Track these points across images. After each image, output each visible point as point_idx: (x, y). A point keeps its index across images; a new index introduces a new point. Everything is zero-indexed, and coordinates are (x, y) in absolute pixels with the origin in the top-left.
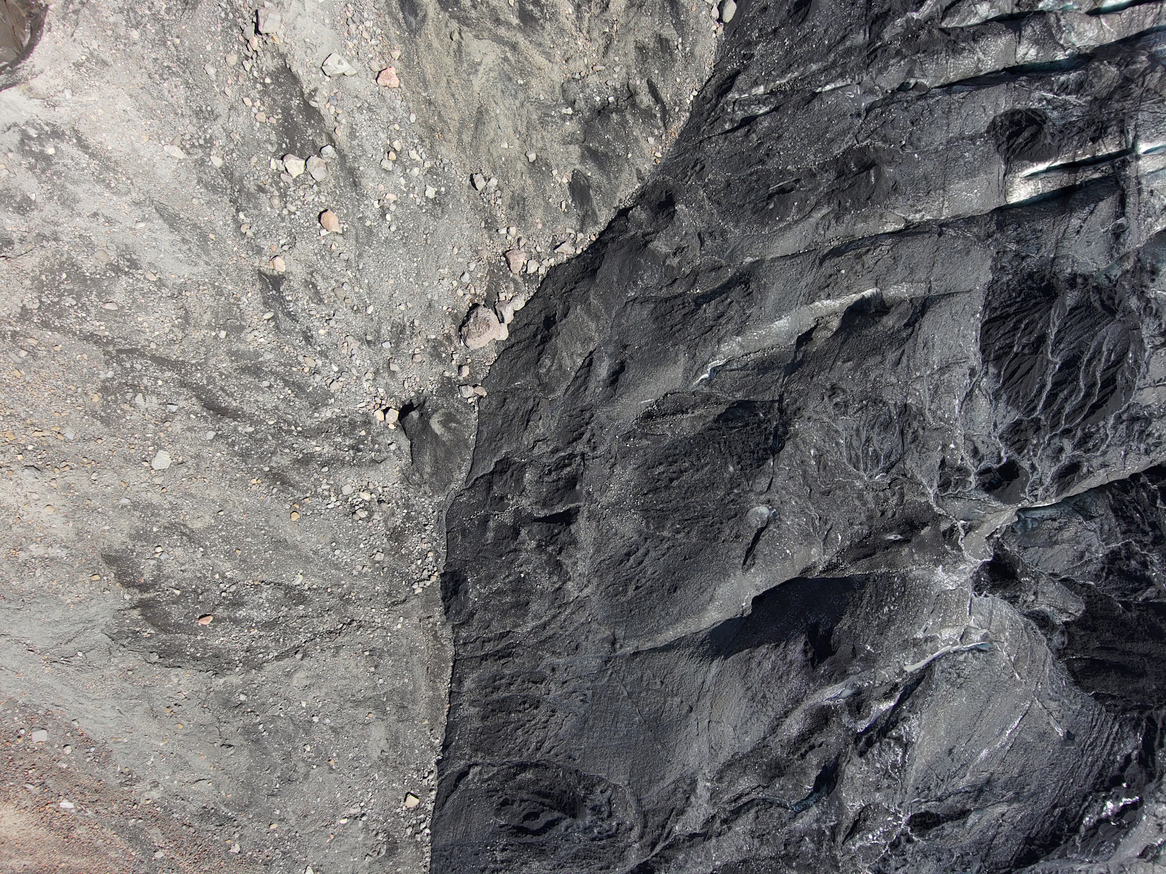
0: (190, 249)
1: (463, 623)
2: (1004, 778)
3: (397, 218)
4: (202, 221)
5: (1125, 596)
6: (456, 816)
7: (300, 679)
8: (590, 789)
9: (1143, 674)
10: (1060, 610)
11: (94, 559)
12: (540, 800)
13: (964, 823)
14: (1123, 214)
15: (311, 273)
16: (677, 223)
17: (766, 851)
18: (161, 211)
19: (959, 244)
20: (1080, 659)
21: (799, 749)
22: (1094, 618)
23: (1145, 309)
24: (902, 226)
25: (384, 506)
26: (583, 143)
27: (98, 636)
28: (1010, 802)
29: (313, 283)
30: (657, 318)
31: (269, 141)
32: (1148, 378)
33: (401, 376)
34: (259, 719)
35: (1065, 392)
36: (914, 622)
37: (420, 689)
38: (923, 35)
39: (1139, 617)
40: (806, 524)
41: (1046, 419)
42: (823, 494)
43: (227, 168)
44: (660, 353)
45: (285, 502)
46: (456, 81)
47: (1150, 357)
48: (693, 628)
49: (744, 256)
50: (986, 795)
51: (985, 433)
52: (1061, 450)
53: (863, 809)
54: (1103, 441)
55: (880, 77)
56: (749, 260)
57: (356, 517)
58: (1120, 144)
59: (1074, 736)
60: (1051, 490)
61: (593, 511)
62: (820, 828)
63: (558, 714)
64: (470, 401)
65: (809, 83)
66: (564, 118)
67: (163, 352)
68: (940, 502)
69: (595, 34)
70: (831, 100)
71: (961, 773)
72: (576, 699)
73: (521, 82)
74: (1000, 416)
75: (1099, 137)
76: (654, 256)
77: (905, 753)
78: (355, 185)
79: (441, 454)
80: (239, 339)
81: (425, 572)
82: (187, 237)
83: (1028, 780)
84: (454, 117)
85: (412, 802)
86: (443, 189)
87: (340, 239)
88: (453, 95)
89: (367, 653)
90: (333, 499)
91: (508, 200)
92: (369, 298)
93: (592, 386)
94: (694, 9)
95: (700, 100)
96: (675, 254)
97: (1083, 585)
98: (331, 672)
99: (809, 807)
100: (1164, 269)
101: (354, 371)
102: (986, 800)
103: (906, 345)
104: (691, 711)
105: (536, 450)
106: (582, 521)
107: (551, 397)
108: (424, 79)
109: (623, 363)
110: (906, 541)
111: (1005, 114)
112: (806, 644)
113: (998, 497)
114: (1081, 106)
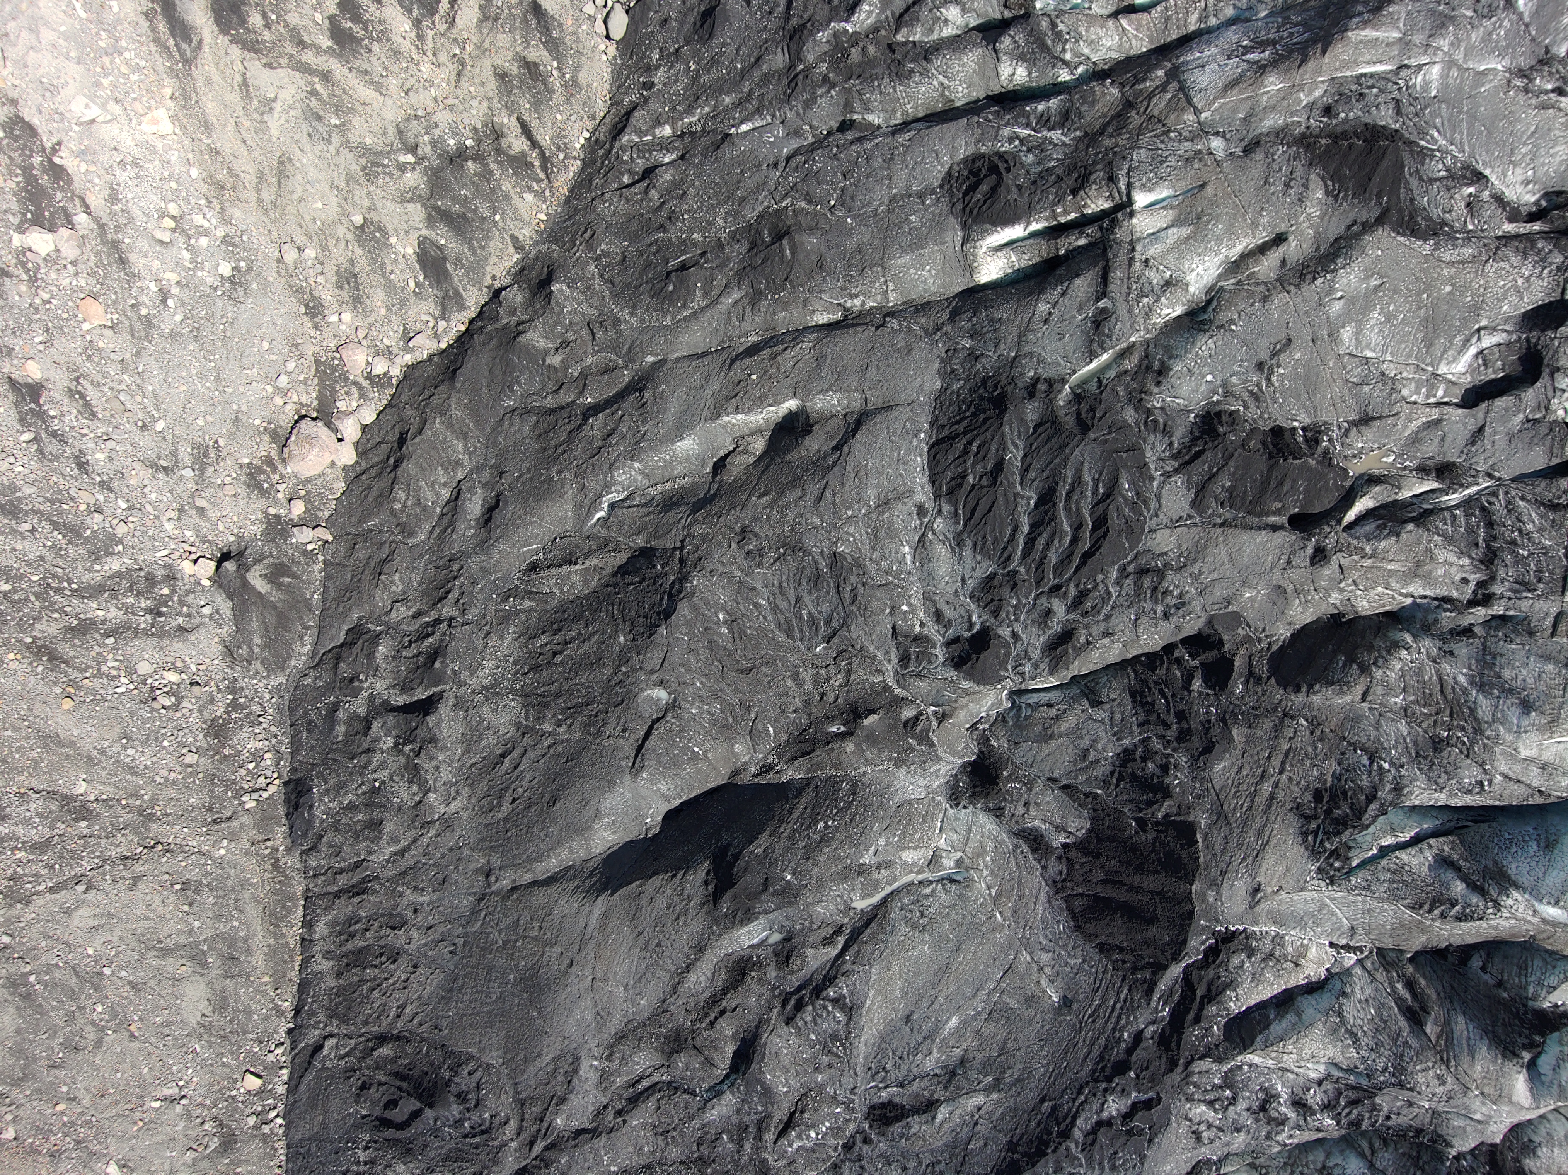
1: (311, 849)
2: (980, 1057)
3: (183, 304)
5: (1140, 809)
6: (313, 1103)
7: (83, 917)
8: (456, 1068)
9: (1153, 920)
10: (1057, 827)
12: (398, 1083)
13: (934, 1118)
14: (1103, 294)
15: (77, 379)
16: (557, 309)
17: (674, 1153)
19: (900, 340)
20: (1082, 895)
21: (707, 1015)
22: (1099, 839)
23: (1146, 422)
24: (839, 316)
25: (196, 689)
26: (427, 202)
28: (988, 1090)
29: (79, 393)
30: (540, 435)
31: (10, 210)
32: (1161, 516)
33: (213, 513)
34: (28, 968)
35: (1045, 536)
36: (859, 844)
37: (255, 935)
38: (855, 54)
39: (1156, 839)
40: (722, 712)
41: (1028, 571)
42: (742, 672)
44: (543, 483)
45: (55, 684)
46: (247, 123)
47: (1161, 486)
48: (582, 853)
49: (644, 354)
50: (959, 1080)
51: (951, 590)
52: (1049, 613)
53: (801, 1095)
54: (1104, 601)
55: (809, 113)
56: (649, 359)
57: (156, 705)
58: (1111, 196)
59: (1071, 1002)
60: (1042, 666)
61: (462, 697)
62: (741, 1122)
63: (421, 970)
64: (310, 547)
65: (722, 122)
66: (402, 168)
68: (902, 682)
69: (443, 57)
70: (744, 146)
71: (926, 1048)
72: (445, 949)
73: (335, 121)
74: (969, 568)
75: (1082, 187)
76: (530, 352)
77: (849, 1020)
78: (123, 262)
79: (271, 620)
81: (262, 780)
83: (1011, 1062)
84: (246, 168)
85: (253, 1083)
86: (243, 264)
87: (109, 333)
88: (244, 142)
89: (178, 887)
90: (124, 680)
91: (332, 277)
92: (158, 410)
93: (461, 526)
94: (570, 22)
95: (592, 145)
96: (557, 350)
97: (1088, 794)
98: (127, 910)
99: (723, 1092)
100: (1178, 367)
101: (149, 508)
102: (958, 1088)
103: (831, 475)
104: (571, 965)
105: (394, 614)
106: (444, 711)
107: (412, 541)
108: (206, 122)
109: (498, 495)
110: (849, 734)
111: (965, 161)
112: (708, 873)
113: (969, 676)
114: (1065, 145)
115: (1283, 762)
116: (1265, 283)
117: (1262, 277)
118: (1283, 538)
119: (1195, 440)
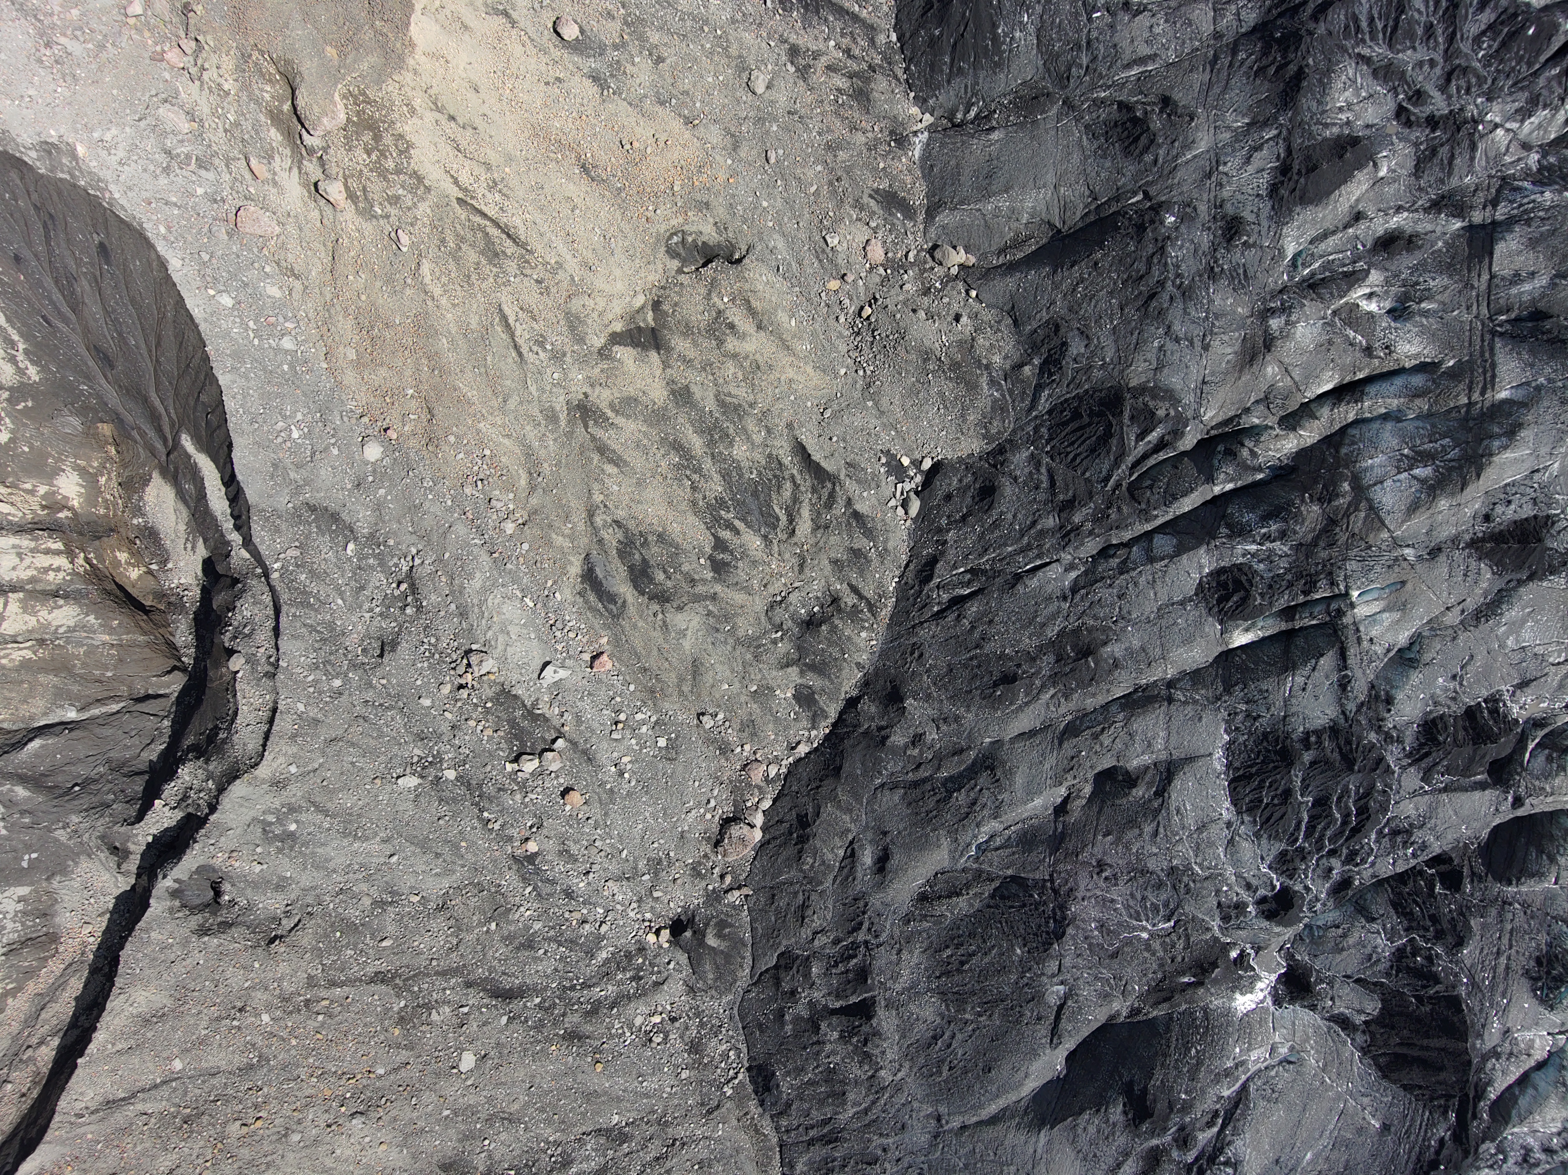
0: (444, 861)
1: (781, 1112)
3: (635, 773)
4: (452, 833)
5: (1417, 990)
9: (1442, 1068)
10: (1357, 1010)
14: (1346, 666)
15: (563, 843)
16: (909, 716)
18: (411, 840)
19: (1189, 709)
20: (1384, 1054)
22: (1391, 1015)
23: (1385, 738)
24: (1131, 689)
25: (677, 1023)
26: (798, 662)
29: (565, 850)
31: (499, 748)
32: (1402, 792)
33: (665, 899)
35: (1322, 822)
36: (1221, 1054)
38: (1113, 513)
39: (1432, 1010)
40: (1103, 987)
41: (1310, 845)
42: (1112, 955)
43: (462, 776)
44: (921, 837)
45: (586, 1056)
46: (667, 646)
47: (1400, 776)
49: (983, 736)
51: (1254, 867)
52: (1331, 867)
54: (1369, 855)
56: (988, 740)
57: (653, 1045)
58: (1332, 591)
59: (1390, 1126)
60: (1327, 903)
61: (889, 999)
64: (738, 902)
65: (1008, 564)
66: (775, 642)
68: (1226, 932)
69: (787, 556)
70: (1036, 582)
73: (728, 627)
74: (1265, 851)
76: (894, 749)
78: (590, 759)
79: (720, 960)
81: (731, 1071)
82: (439, 851)
84: (671, 676)
86: (673, 735)
87: (585, 806)
88: (666, 659)
90: (628, 1034)
91: (737, 726)
92: (622, 844)
93: (859, 874)
94: (879, 515)
95: (903, 586)
96: (913, 743)
97: (1375, 983)
100: (1400, 696)
103: (1160, 816)
105: (816, 941)
106: (881, 1012)
107: (820, 888)
108: (636, 652)
109: (886, 849)
110: (1200, 984)
111: (1211, 574)
112: (1124, 1105)
113: (1279, 924)
114: (1287, 555)
115: (1510, 939)
116: (1452, 627)
117: (1448, 623)
118: (1490, 794)
119: (1421, 745)
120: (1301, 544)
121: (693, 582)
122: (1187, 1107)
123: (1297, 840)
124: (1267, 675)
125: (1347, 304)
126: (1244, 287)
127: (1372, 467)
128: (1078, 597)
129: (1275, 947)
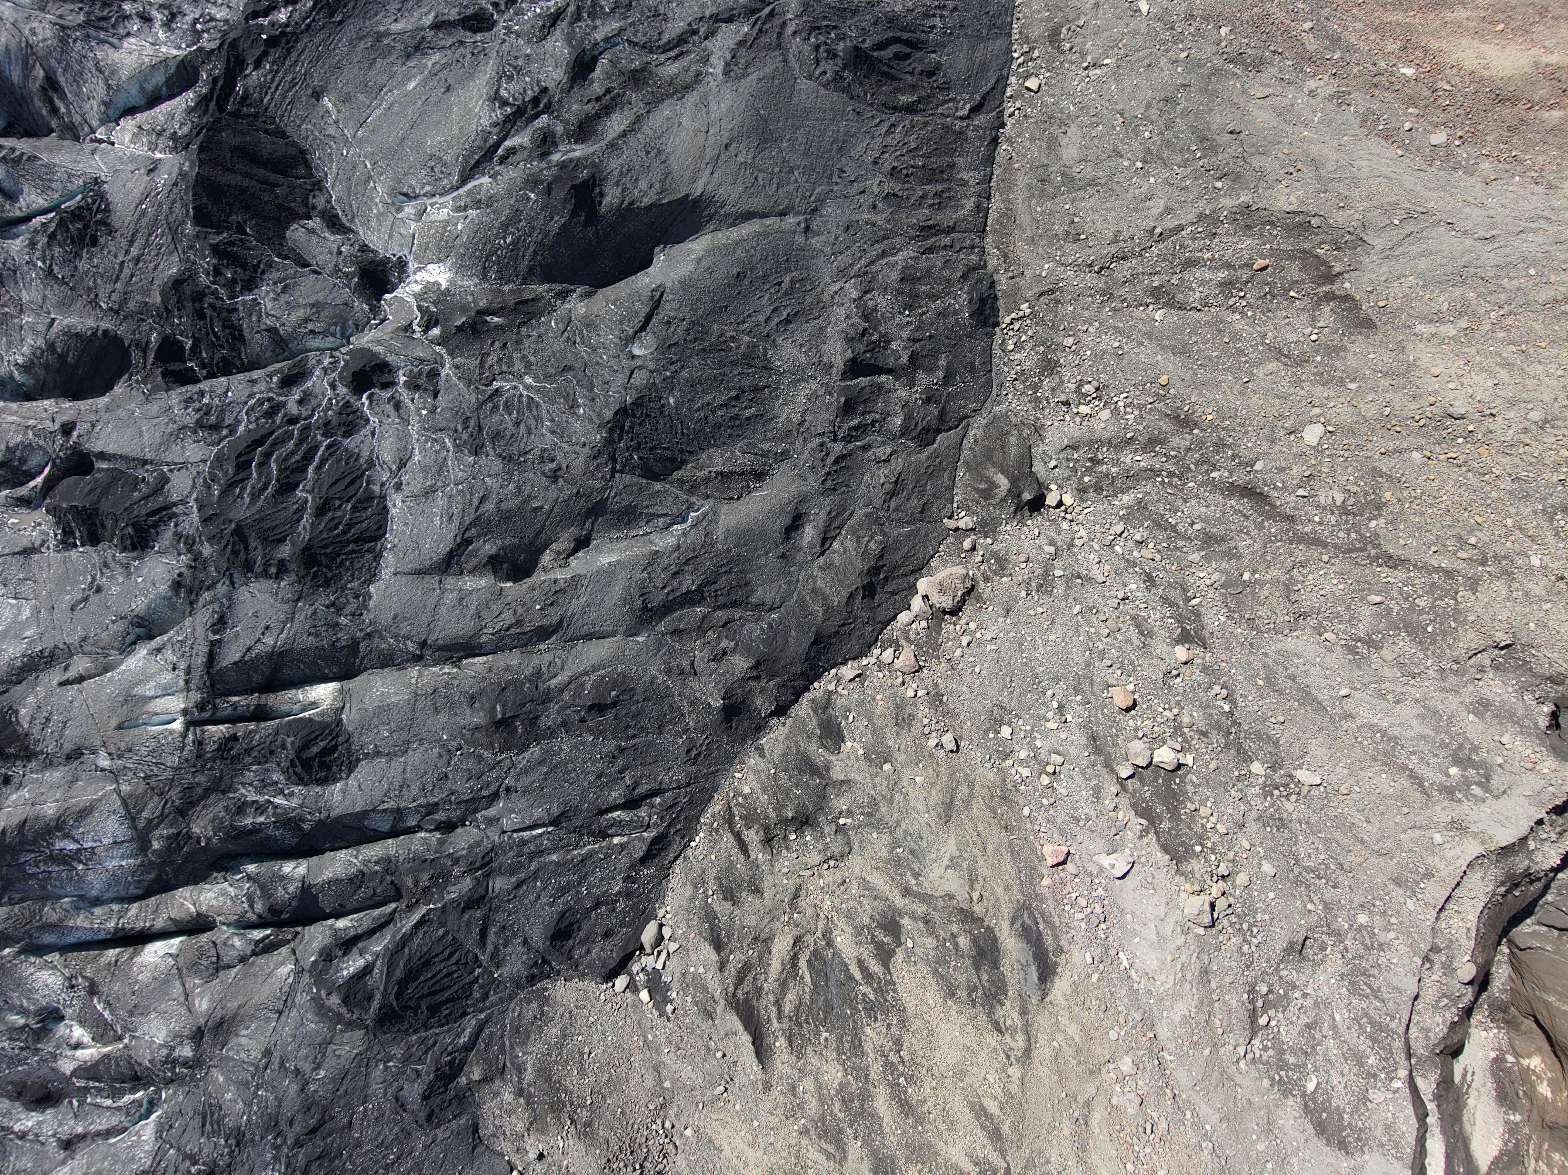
0: (1286, 669)
1: (974, 268)
2: (392, 58)
3: (1045, 703)
4: (1271, 699)
5: (241, 240)
6: (983, 68)
8: (838, 78)
9: (235, 149)
10: (314, 232)
11: (1385, 324)
12: (892, 71)
13: (437, 16)
14: (215, 644)
15: (1145, 645)
16: (721, 686)
18: (1320, 708)
19: (405, 629)
20: (298, 178)
21: (612, 98)
22: (278, 219)
23: (194, 543)
24: (465, 662)
25: (1065, 399)
26: (828, 783)
27: (1377, 241)
28: (387, 33)
29: (1144, 635)
30: (746, 584)
31: (1196, 786)
32: (194, 471)
33: (1042, 540)
34: (1202, 162)
35: (294, 460)
36: (478, 226)
39: (230, 214)
41: (315, 436)
42: (570, 369)
43: (1245, 761)
44: (745, 545)
45: (1175, 396)
47: (191, 493)
48: (719, 235)
49: (645, 643)
50: (412, 43)
51: (386, 426)
52: (302, 402)
53: (544, 38)
54: (252, 408)
55: (478, 837)
56: (641, 639)
57: (1095, 384)
58: (203, 732)
59: (312, 95)
61: (826, 373)
62: (593, 20)
63: (870, 159)
64: (963, 513)
65: (560, 839)
66: (849, 812)
67: (1314, 552)
68: (438, 357)
69: (810, 911)
70: (538, 813)
71: (437, 67)
72: (849, 174)
73: (900, 850)
74: (367, 442)
75: (226, 742)
76: (748, 651)
77: (497, 92)
78: (1094, 738)
79: (998, 454)
80: (1228, 573)
81: (1016, 327)
82: (1290, 682)
83: (366, 53)
84: (980, 812)
86: (991, 735)
87: (1111, 681)
88: (979, 834)
89: (1083, 236)
90: (1121, 403)
91: (917, 723)
92: (1077, 621)
93: (823, 516)
94: (692, 935)
96: (725, 653)
97: (287, 257)
98: (1122, 214)
99: (604, 40)
100: (163, 588)
101: (1096, 547)
102: (413, 37)
103: (473, 516)
104: (727, 146)
105: (888, 451)
106: (839, 361)
107: (869, 509)
108: (1013, 854)
109: (787, 537)
110: (482, 312)
111: (335, 780)
112: (600, 203)
113: (375, 355)
114: (243, 784)
115: (121, 271)
116: (84, 653)
117: (86, 659)
118: (96, 446)
119: (155, 526)
120: (224, 792)
121: (926, 921)
122: (532, 182)
123: (329, 447)
124: (304, 652)
125: (105, 1044)
126: (210, 1105)
127: (122, 858)
128: (493, 788)
129: (389, 327)
